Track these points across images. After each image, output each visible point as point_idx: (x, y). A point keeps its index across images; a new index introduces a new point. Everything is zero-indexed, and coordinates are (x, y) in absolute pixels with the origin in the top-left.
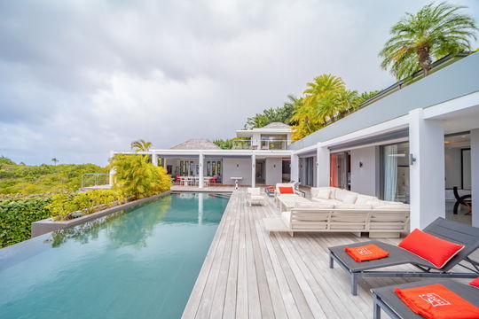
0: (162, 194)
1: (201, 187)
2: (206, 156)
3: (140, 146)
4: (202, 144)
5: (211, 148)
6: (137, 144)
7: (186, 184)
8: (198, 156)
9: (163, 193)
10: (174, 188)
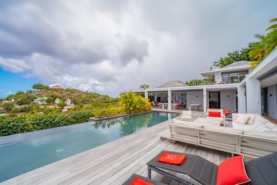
0: (144, 112)
1: (169, 109)
2: (172, 91)
3: (144, 88)
4: (175, 84)
5: (179, 86)
6: (142, 87)
7: (163, 107)
8: (167, 91)
9: (146, 112)
10: (153, 109)
